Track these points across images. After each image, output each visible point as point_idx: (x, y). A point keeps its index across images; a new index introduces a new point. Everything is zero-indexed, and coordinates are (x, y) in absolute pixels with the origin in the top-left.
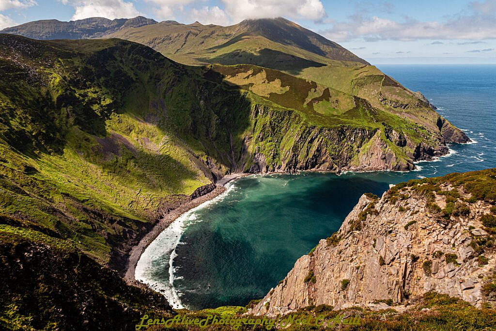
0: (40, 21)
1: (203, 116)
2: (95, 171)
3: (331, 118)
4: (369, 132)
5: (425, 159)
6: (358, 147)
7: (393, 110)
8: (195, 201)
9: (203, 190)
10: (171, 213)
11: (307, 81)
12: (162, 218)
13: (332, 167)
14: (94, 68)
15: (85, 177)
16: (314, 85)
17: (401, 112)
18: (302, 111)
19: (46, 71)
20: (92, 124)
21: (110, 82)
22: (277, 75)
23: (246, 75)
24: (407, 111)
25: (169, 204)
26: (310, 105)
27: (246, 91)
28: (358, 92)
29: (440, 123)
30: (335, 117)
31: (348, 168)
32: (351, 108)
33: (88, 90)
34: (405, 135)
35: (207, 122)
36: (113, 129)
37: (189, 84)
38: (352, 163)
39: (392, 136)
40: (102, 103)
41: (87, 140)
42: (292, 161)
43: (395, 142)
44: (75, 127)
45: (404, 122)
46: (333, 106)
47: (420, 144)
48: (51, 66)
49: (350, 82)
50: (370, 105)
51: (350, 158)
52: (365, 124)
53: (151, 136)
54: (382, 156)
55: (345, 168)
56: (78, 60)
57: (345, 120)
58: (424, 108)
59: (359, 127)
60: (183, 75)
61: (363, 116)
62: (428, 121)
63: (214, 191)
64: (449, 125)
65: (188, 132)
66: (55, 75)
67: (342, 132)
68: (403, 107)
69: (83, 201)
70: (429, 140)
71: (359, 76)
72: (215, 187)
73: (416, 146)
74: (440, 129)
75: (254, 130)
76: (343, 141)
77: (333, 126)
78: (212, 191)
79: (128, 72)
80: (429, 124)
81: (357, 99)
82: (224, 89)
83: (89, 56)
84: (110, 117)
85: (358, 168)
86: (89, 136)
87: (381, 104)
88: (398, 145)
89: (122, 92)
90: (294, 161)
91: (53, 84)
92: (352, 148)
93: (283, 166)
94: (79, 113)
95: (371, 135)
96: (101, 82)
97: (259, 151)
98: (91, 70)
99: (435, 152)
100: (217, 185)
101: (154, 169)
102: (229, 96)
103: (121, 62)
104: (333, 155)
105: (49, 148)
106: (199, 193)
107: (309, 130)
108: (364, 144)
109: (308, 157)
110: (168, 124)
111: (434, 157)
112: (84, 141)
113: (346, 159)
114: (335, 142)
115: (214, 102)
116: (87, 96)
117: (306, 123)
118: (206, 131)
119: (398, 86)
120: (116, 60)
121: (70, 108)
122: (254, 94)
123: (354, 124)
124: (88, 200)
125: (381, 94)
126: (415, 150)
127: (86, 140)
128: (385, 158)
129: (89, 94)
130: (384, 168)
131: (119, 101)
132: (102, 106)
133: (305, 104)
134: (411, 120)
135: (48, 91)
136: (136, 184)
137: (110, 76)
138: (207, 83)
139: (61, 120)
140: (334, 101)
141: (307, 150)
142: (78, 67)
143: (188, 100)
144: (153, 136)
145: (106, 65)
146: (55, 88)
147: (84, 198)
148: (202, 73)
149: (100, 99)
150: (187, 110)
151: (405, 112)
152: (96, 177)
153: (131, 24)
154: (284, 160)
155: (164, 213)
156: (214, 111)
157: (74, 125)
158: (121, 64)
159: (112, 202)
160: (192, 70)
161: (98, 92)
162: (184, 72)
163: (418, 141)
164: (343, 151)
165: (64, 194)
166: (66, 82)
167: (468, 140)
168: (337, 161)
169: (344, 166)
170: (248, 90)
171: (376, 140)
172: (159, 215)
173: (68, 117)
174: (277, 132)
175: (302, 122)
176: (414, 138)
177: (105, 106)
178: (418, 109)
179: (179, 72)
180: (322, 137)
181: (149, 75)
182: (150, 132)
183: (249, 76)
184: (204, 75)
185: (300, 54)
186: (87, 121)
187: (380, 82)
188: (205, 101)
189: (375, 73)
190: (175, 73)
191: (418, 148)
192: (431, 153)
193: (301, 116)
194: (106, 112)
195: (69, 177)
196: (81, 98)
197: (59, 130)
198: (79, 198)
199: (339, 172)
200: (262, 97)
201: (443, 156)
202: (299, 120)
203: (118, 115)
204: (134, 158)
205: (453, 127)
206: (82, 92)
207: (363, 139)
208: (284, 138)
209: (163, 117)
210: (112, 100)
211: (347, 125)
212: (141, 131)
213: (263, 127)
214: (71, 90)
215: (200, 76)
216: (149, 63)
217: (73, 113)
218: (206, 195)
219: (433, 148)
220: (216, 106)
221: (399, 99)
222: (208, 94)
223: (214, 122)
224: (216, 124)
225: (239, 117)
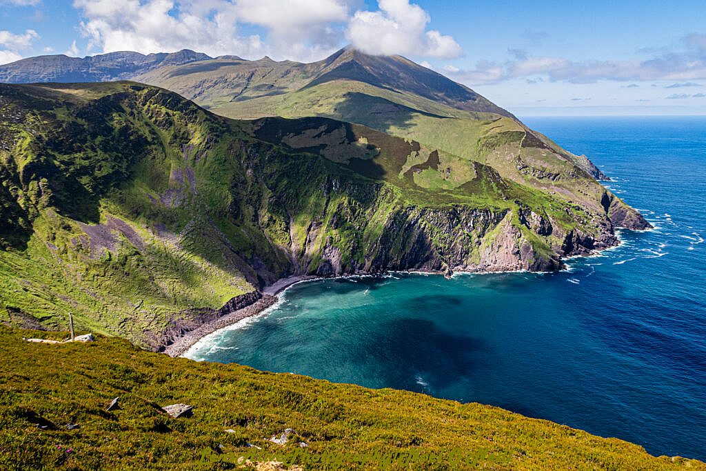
0: (40, 56)
1: (250, 192)
2: (74, 273)
3: (438, 194)
4: (495, 215)
5: (579, 254)
6: (479, 237)
7: (538, 182)
8: (226, 318)
9: (240, 302)
10: (186, 336)
11: (406, 141)
12: (170, 343)
13: (440, 266)
14: (86, 124)
15: (56, 283)
16: (416, 146)
17: (549, 185)
18: (396, 184)
19: (11, 128)
20: (78, 204)
21: (112, 143)
22: (362, 132)
23: (316, 132)
24: (558, 183)
25: (184, 322)
26: (409, 175)
27: (316, 155)
28: (487, 155)
29: (606, 201)
30: (445, 193)
31: (465, 268)
32: (469, 179)
33: (76, 155)
34: (551, 219)
35: (256, 201)
36: (110, 212)
37: (231, 146)
38: (470, 259)
39: (530, 219)
40: (96, 174)
41: (68, 228)
42: (380, 257)
43: (535, 229)
44: (50, 209)
45: (550, 199)
46: (443, 177)
47: (572, 232)
48: (21, 121)
49: (477, 141)
50: (498, 174)
51: (467, 253)
52: (490, 203)
53: (168, 222)
54: (514, 249)
55: (459, 267)
56: (63, 112)
57: (460, 197)
58: (582, 179)
59: (480, 207)
60: (224, 132)
61: (487, 190)
62: (587, 197)
63: (258, 303)
64: (620, 204)
65: (225, 216)
66: (24, 134)
67: (454, 215)
68: (551, 178)
69: (42, 320)
70: (587, 226)
71: (489, 133)
72: (261, 297)
73: (565, 235)
74: (606, 210)
75: (325, 212)
76: (457, 228)
77: (441, 206)
78: (254, 302)
79: (140, 128)
80: (589, 202)
81: (478, 166)
82: (284, 153)
83: (80, 107)
84: (108, 194)
85: (479, 267)
86: (71, 223)
87: (520, 173)
88: (539, 233)
89: (130, 158)
90: (383, 257)
91: (20, 146)
92: (470, 237)
93: (367, 264)
94: (58, 189)
95: (498, 219)
96: (97, 143)
97: (331, 242)
98: (83, 126)
99: (595, 243)
100: (264, 294)
101: (168, 270)
102: (290, 163)
103: (132, 114)
104: (441, 248)
105: (4, 240)
106: (234, 306)
107: (406, 212)
108: (489, 231)
109: (404, 252)
110: (196, 204)
111: (593, 251)
112: (61, 229)
113: (461, 254)
114: (445, 229)
115: (268, 172)
116: (73, 164)
117: (401, 201)
118: (254, 214)
119: (545, 148)
120: (123, 111)
121: (44, 181)
122: (327, 159)
123: (472, 203)
124: (50, 317)
125: (519, 159)
126: (565, 241)
127: (64, 228)
128: (518, 252)
129: (77, 161)
130: (516, 267)
131: (124, 171)
132: (95, 179)
133: (402, 173)
134: (562, 197)
135: (12, 156)
136: (137, 292)
137: (111, 135)
138: (259, 143)
139: (28, 199)
140: (445, 169)
141: (403, 240)
142: (63, 122)
143: (228, 170)
144: (172, 222)
145: (106, 119)
146: (22, 152)
147: (45, 315)
148: (252, 129)
149: (93, 168)
150: (226, 184)
151: (555, 185)
152: (74, 282)
153: (173, 60)
154: (368, 256)
155: (174, 336)
156: (267, 185)
157: (48, 206)
158: (131, 118)
159: (92, 320)
160: (238, 126)
161: (91, 158)
162: (225, 129)
163: (569, 227)
164: (456, 243)
165: (11, 308)
166: (41, 144)
167: (647, 225)
168: (448, 256)
169: (457, 265)
170: (319, 154)
171: (505, 226)
172: (166, 340)
173: (39, 194)
174: (358, 215)
175: (396, 201)
176: (563, 224)
177: (100, 178)
178: (573, 181)
179: (218, 128)
180: (424, 223)
181: (172, 132)
182: (168, 215)
183: (321, 133)
184: (254, 133)
185: (411, 102)
186: (69, 201)
187: (518, 142)
188: (254, 171)
189: (513, 129)
190: (212, 130)
191: (569, 237)
192: (589, 244)
193: (395, 191)
194: (101, 187)
195: (29, 283)
196: (63, 167)
197: (24, 214)
198: (36, 315)
199: (450, 273)
200: (338, 163)
201: (607, 249)
202: (392, 196)
203: (120, 191)
204: (139, 254)
205: (624, 206)
206: (66, 158)
207: (486, 224)
208: (369, 223)
209: (189, 193)
210: (113, 169)
211: (462, 204)
212: (154, 214)
213: (338, 208)
214: (47, 155)
215: (248, 134)
216: (174, 115)
217: (48, 188)
218: (245, 309)
219: (592, 238)
220: (271, 176)
221: (545, 166)
222: (260, 160)
223: (267, 201)
224: (270, 204)
225: (303, 193)
